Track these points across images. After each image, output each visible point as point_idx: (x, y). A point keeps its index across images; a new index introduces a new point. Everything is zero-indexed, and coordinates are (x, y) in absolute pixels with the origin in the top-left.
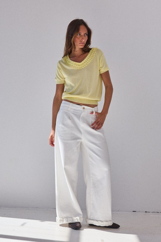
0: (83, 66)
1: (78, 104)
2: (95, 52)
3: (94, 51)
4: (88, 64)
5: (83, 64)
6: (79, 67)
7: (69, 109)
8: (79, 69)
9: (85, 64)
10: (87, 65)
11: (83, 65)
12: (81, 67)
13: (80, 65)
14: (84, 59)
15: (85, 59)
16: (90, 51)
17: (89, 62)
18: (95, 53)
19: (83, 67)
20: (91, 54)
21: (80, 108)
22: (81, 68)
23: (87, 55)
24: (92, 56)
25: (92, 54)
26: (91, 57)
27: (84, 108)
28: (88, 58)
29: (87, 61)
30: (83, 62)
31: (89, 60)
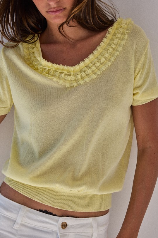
0: (82, 78)
2: (126, 37)
3: (121, 30)
4: (99, 73)
5: (81, 71)
6: (69, 78)
8: (68, 85)
9: (88, 71)
10: (94, 76)
11: (83, 74)
13: (72, 73)
16: (110, 30)
17: (104, 68)
18: (123, 39)
20: (112, 40)
21: (51, 224)
22: (75, 85)
23: (101, 41)
24: (114, 46)
25: (116, 41)
26: (111, 50)
27: (64, 226)
28: (101, 54)
29: (98, 64)
30: (82, 64)
31: (103, 60)
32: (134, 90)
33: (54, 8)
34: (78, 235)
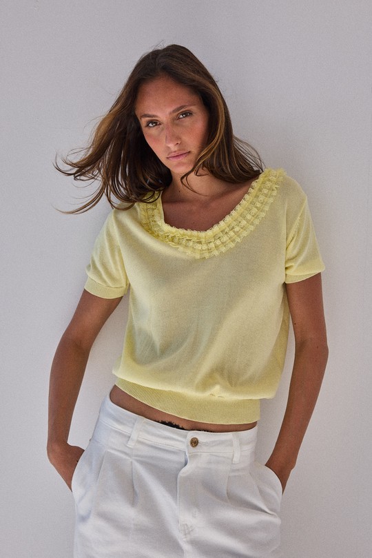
0: (217, 247)
1: (170, 424)
2: (275, 193)
3: (268, 184)
4: (238, 240)
5: (216, 237)
6: (199, 247)
7: (131, 444)
8: (198, 256)
9: (225, 238)
10: (232, 245)
11: (218, 242)
12: (209, 250)
13: (203, 240)
14: (222, 217)
15: (228, 218)
17: (245, 234)
18: (271, 196)
19: (216, 253)
20: (257, 196)
21: (178, 440)
22: (207, 255)
23: (242, 197)
24: (258, 205)
25: (262, 198)
26: (254, 211)
27: (195, 444)
28: (241, 215)
29: (237, 229)
30: (216, 229)
31: (244, 222)
32: (286, 262)
33: (175, 152)
34: (213, 455)
